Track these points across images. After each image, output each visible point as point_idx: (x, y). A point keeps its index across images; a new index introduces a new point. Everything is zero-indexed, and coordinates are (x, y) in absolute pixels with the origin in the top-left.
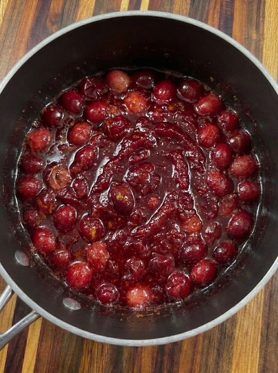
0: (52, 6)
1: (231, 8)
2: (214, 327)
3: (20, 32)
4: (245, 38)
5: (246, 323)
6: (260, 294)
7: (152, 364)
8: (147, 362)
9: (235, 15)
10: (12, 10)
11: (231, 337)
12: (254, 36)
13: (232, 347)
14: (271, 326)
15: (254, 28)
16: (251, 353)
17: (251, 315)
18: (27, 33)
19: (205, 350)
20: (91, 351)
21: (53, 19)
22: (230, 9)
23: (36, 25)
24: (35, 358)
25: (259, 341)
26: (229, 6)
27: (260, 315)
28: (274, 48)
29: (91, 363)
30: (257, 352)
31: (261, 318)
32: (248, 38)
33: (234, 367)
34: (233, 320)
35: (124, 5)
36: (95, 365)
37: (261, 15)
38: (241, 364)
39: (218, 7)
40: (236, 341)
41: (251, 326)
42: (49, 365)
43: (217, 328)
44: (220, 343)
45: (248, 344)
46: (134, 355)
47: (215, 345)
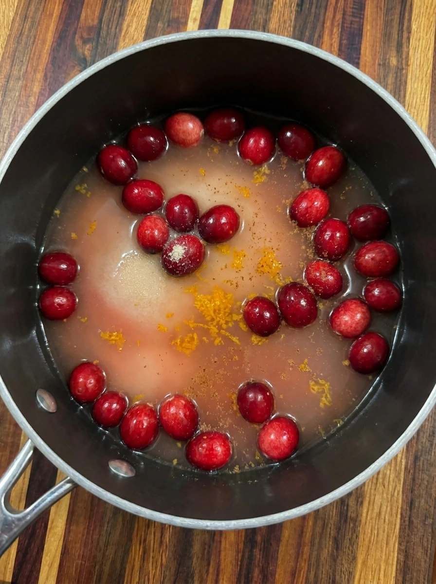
0: (83, 15)
1: (360, 18)
2: (331, 504)
3: (34, 54)
4: (379, 65)
5: (378, 500)
6: (400, 456)
7: (237, 560)
8: (228, 558)
9: (365, 30)
10: (22, 21)
11: (356, 520)
12: (394, 61)
13: (357, 536)
14: (417, 505)
15: (394, 49)
16: (385, 545)
17: (386, 486)
18: (45, 57)
19: (317, 541)
20: (145, 540)
21: (85, 35)
22: (357, 19)
23: (59, 45)
24: (60, 549)
25: (398, 526)
26: (356, 15)
27: (400, 488)
28: (424, 81)
29: (144, 558)
30: (395, 542)
31: (401, 493)
32: (384, 64)
33: (359, 566)
34: (358, 494)
35: (195, 13)
36: (151, 560)
37: (405, 28)
38: (371, 562)
39: (339, 16)
40: (363, 526)
41: (386, 504)
42: (82, 560)
43: (335, 506)
44: (339, 529)
45: (381, 532)
46: (210, 547)
47: (332, 532)
